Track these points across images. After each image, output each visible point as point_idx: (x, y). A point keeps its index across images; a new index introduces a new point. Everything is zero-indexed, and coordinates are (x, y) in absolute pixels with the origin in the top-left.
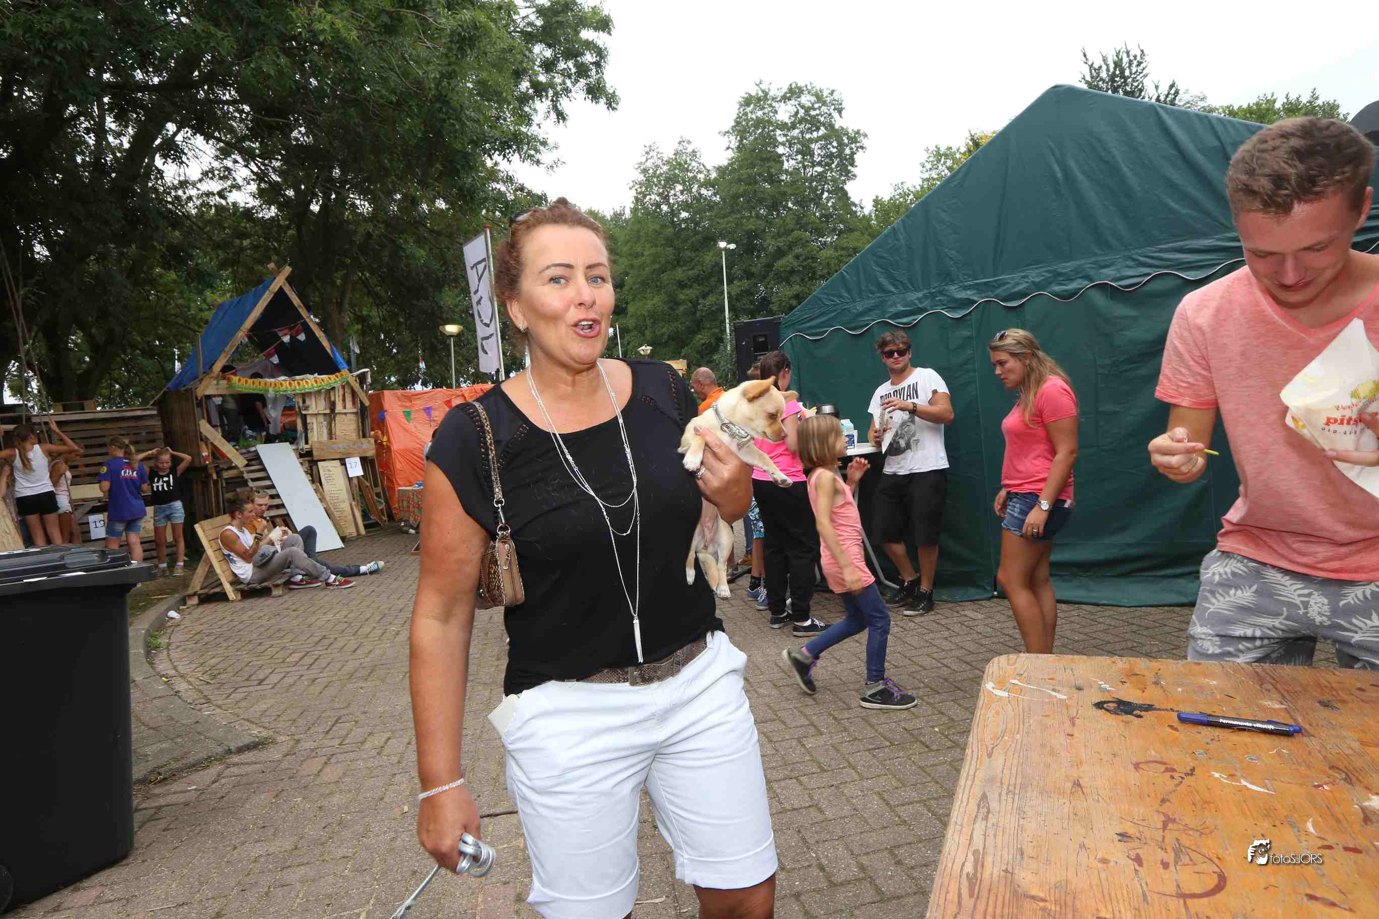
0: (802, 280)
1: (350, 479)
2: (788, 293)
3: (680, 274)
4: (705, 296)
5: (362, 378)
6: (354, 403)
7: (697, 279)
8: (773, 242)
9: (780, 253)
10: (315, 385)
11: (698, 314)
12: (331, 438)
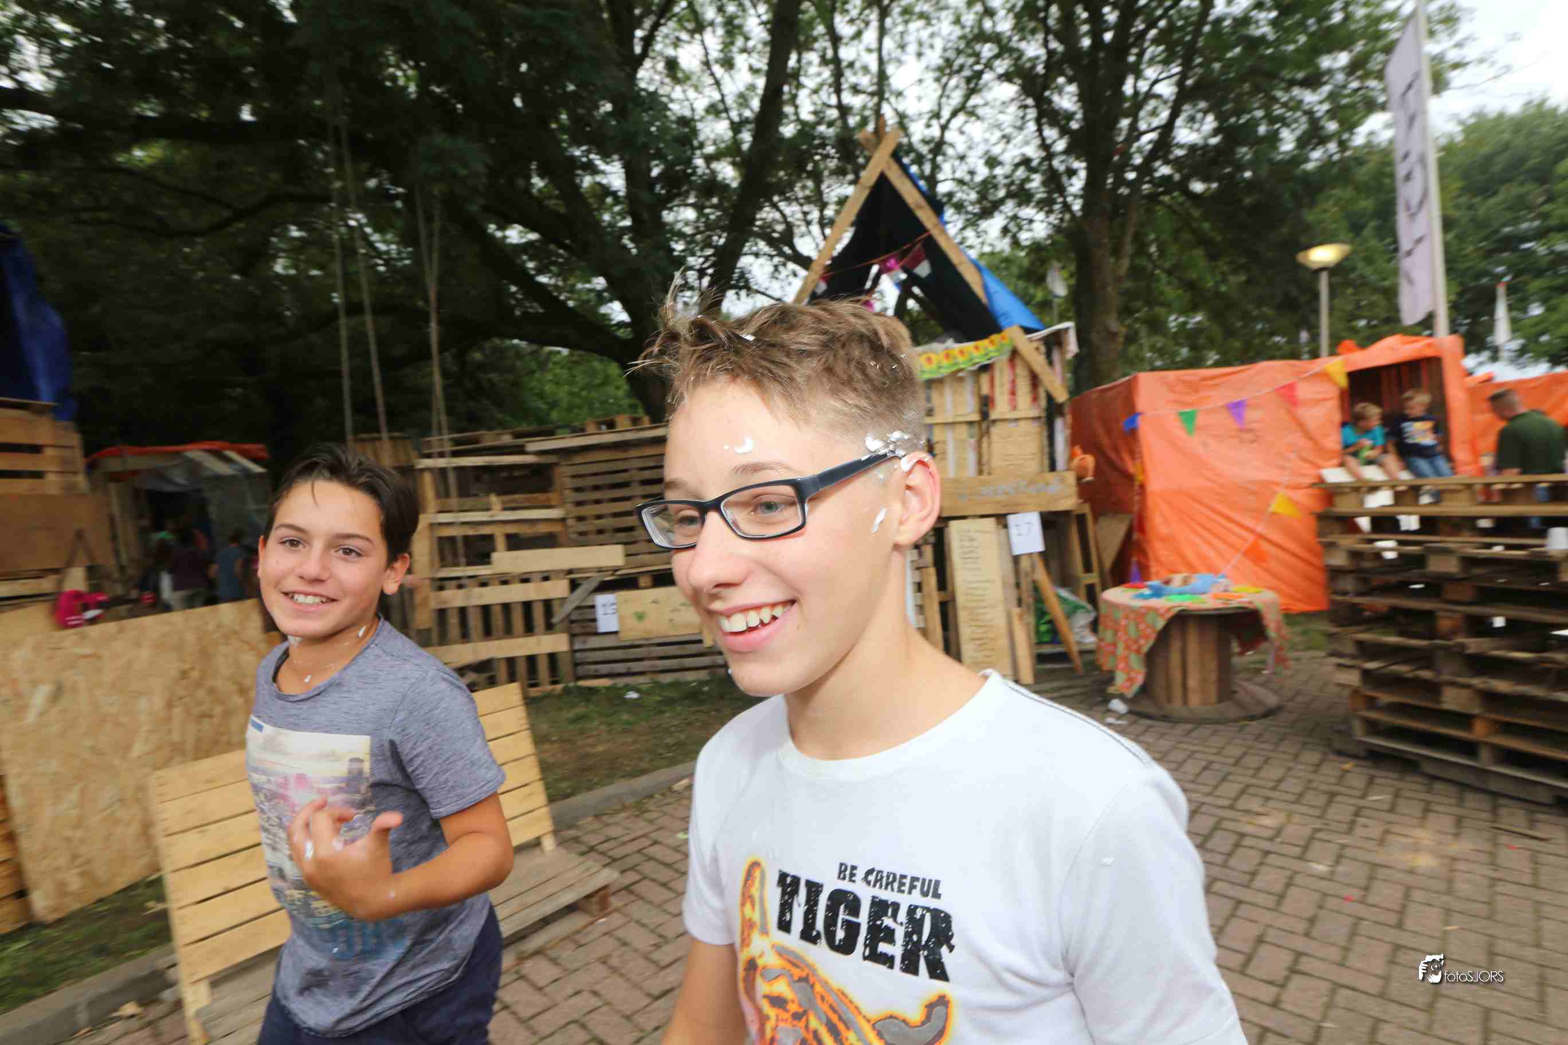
1: (1016, 560)
5: (1054, 342)
6: (1035, 399)
10: (945, 363)
12: (980, 472)
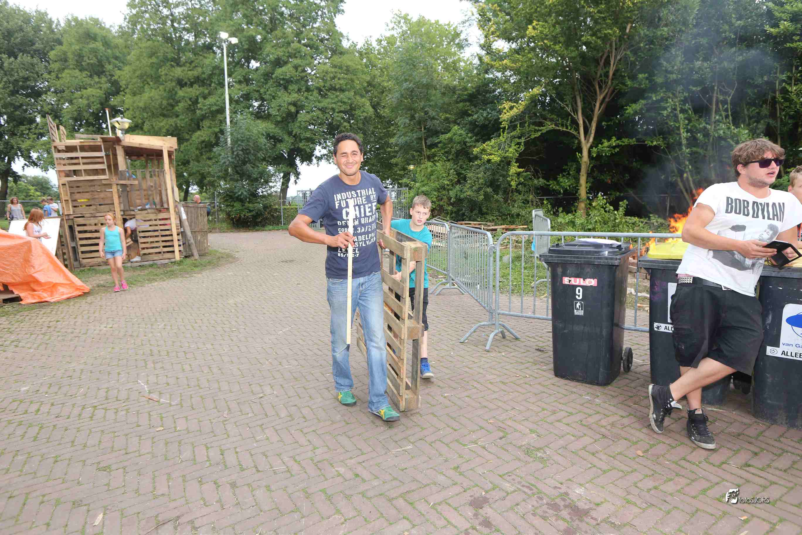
0: (299, 90)
2: (286, 99)
3: (178, 72)
4: (205, 98)
7: (198, 81)
8: (273, 51)
9: (278, 63)
11: (198, 112)
